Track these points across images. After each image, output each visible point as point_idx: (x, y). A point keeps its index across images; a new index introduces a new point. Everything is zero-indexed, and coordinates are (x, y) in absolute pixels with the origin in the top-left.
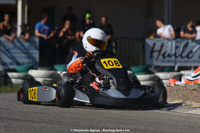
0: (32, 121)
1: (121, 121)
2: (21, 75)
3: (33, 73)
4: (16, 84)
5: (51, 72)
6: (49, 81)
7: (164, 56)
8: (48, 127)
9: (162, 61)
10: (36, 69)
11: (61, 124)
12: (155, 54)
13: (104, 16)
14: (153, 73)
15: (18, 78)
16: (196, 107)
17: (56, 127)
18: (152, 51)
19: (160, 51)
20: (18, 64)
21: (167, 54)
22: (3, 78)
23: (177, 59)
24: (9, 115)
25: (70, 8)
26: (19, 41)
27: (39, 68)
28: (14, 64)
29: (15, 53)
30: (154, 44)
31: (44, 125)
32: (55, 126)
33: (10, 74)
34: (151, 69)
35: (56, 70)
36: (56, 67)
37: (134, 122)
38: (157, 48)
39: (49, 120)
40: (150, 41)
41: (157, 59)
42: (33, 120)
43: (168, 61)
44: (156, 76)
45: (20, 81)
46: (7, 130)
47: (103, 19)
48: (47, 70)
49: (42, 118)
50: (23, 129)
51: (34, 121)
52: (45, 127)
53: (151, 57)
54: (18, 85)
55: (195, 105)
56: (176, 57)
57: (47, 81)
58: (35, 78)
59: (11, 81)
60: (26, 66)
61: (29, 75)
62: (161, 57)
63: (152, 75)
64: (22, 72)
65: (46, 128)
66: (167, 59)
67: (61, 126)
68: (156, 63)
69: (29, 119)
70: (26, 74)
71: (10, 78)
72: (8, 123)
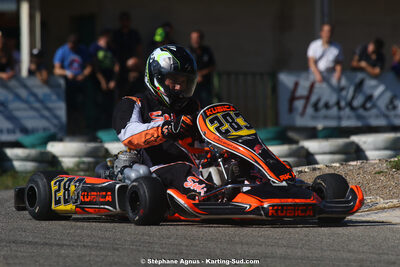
0: (58, 245)
1: (237, 239)
2: (33, 152)
3: (55, 148)
4: (22, 172)
5: (92, 145)
6: (89, 163)
7: (316, 107)
8: (90, 255)
9: (314, 118)
10: (61, 140)
11: (117, 249)
12: (299, 104)
13: (194, 31)
14: (297, 142)
15: (26, 159)
16: (385, 208)
17: (106, 256)
18: (293, 98)
19: (308, 98)
20: (25, 131)
21: (321, 104)
23: (342, 113)
24: (12, 233)
25: (125, 17)
26: (25, 86)
27: (67, 139)
28: (18, 131)
29: (18, 110)
30: (296, 85)
31: (84, 251)
32: (103, 252)
33: (10, 152)
34: (291, 134)
35: (101, 142)
36: (101, 134)
37: (262, 240)
38: (302, 91)
39: (93, 242)
40: (286, 79)
41: (303, 114)
42: (60, 242)
43: (326, 117)
44: (303, 147)
45: (30, 166)
46: (8, 264)
47: (194, 36)
48: (83, 141)
49: (77, 238)
50: (42, 261)
51: (62, 246)
52: (85, 255)
53: (291, 109)
54: (26, 172)
55: (382, 203)
56: (340, 108)
57: (84, 163)
58: (60, 159)
59: (12, 167)
60: (41, 135)
61: (49, 153)
62: (310, 110)
63: (294, 147)
64: (33, 146)
65: (88, 259)
66: (323, 112)
67: (117, 253)
68: (300, 122)
69: (52, 241)
70: (43, 150)
71: (9, 160)
72: (11, 250)
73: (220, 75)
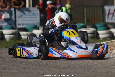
12: (110, 16)
19: (113, 14)
22: (18, 35)
30: (110, 10)
33: (21, 33)
34: (108, 25)
38: (112, 12)
40: (107, 8)
41: (112, 18)
53: (108, 17)
63: (108, 31)
73: (86, 7)
